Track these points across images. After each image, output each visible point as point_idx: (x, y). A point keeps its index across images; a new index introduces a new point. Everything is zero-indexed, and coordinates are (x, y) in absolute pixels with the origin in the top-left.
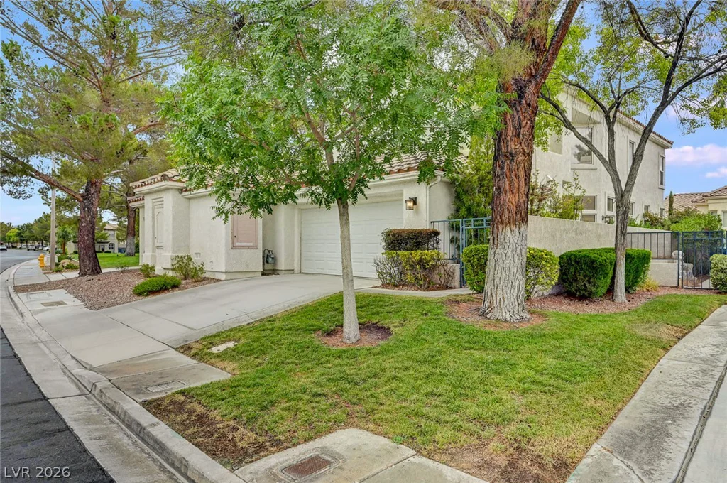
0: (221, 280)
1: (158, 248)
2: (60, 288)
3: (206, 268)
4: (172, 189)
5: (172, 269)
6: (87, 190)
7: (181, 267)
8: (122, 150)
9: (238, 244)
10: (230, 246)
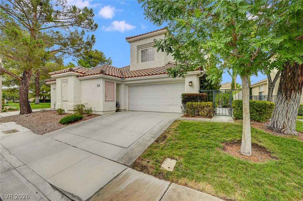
0: (100, 115)
1: (64, 101)
2: (11, 121)
3: (93, 110)
4: (73, 75)
5: (74, 111)
6: (24, 75)
7: (79, 110)
8: (45, 58)
9: (108, 99)
10: (104, 100)
